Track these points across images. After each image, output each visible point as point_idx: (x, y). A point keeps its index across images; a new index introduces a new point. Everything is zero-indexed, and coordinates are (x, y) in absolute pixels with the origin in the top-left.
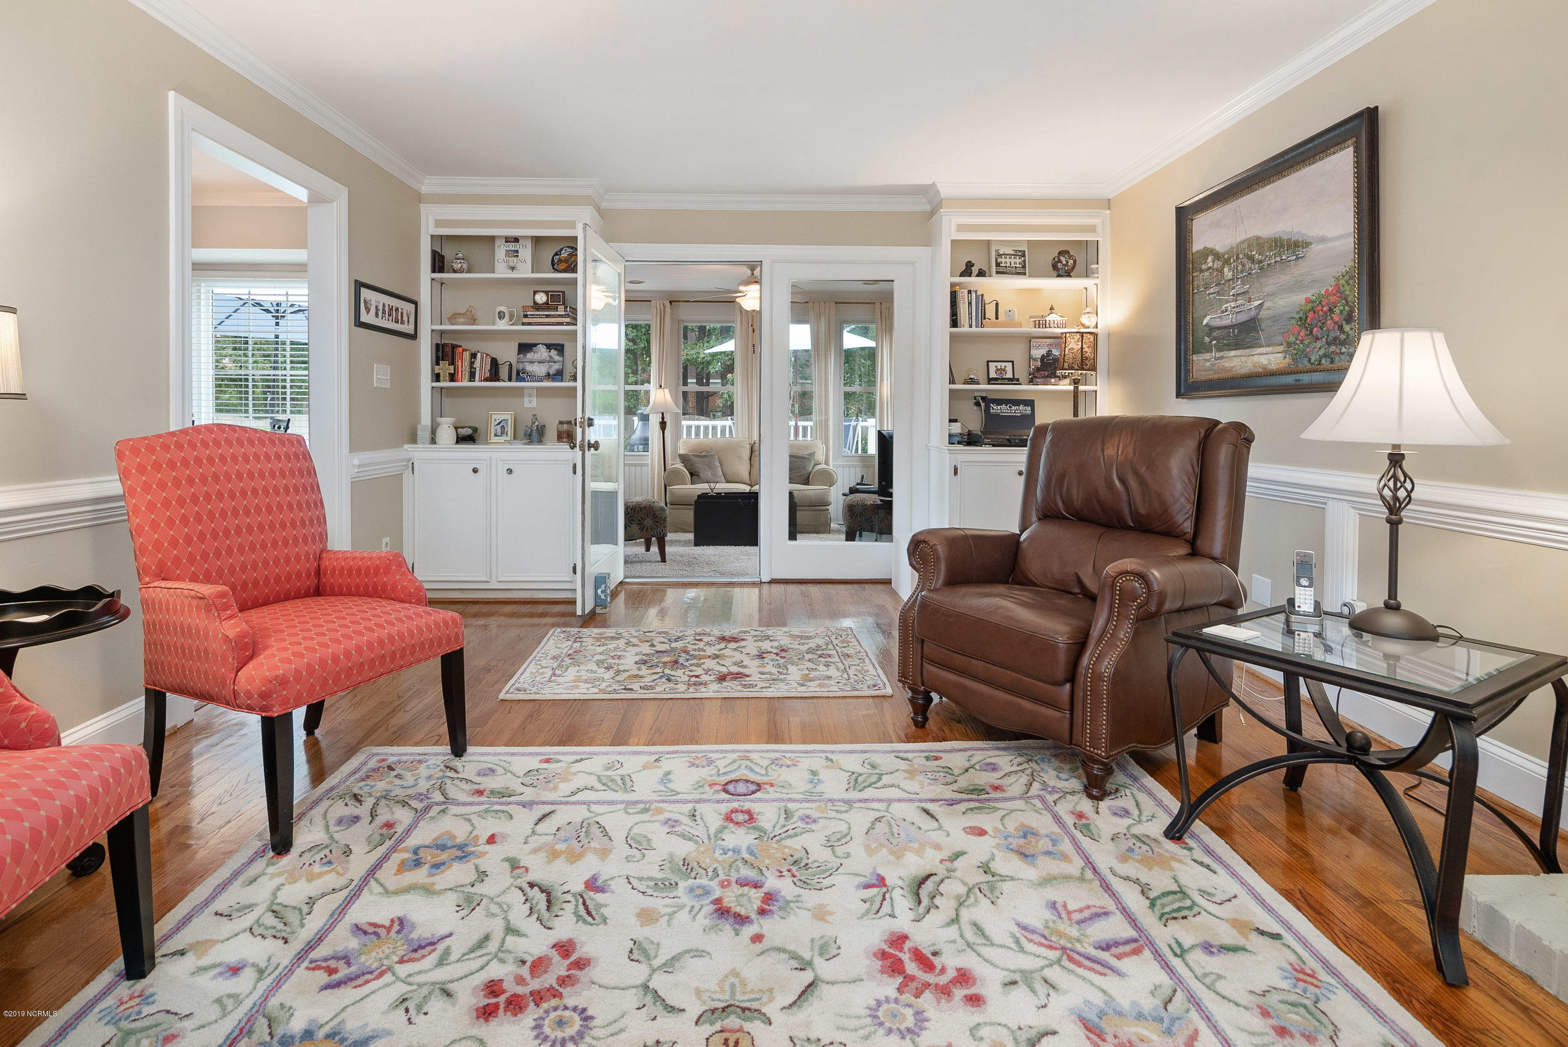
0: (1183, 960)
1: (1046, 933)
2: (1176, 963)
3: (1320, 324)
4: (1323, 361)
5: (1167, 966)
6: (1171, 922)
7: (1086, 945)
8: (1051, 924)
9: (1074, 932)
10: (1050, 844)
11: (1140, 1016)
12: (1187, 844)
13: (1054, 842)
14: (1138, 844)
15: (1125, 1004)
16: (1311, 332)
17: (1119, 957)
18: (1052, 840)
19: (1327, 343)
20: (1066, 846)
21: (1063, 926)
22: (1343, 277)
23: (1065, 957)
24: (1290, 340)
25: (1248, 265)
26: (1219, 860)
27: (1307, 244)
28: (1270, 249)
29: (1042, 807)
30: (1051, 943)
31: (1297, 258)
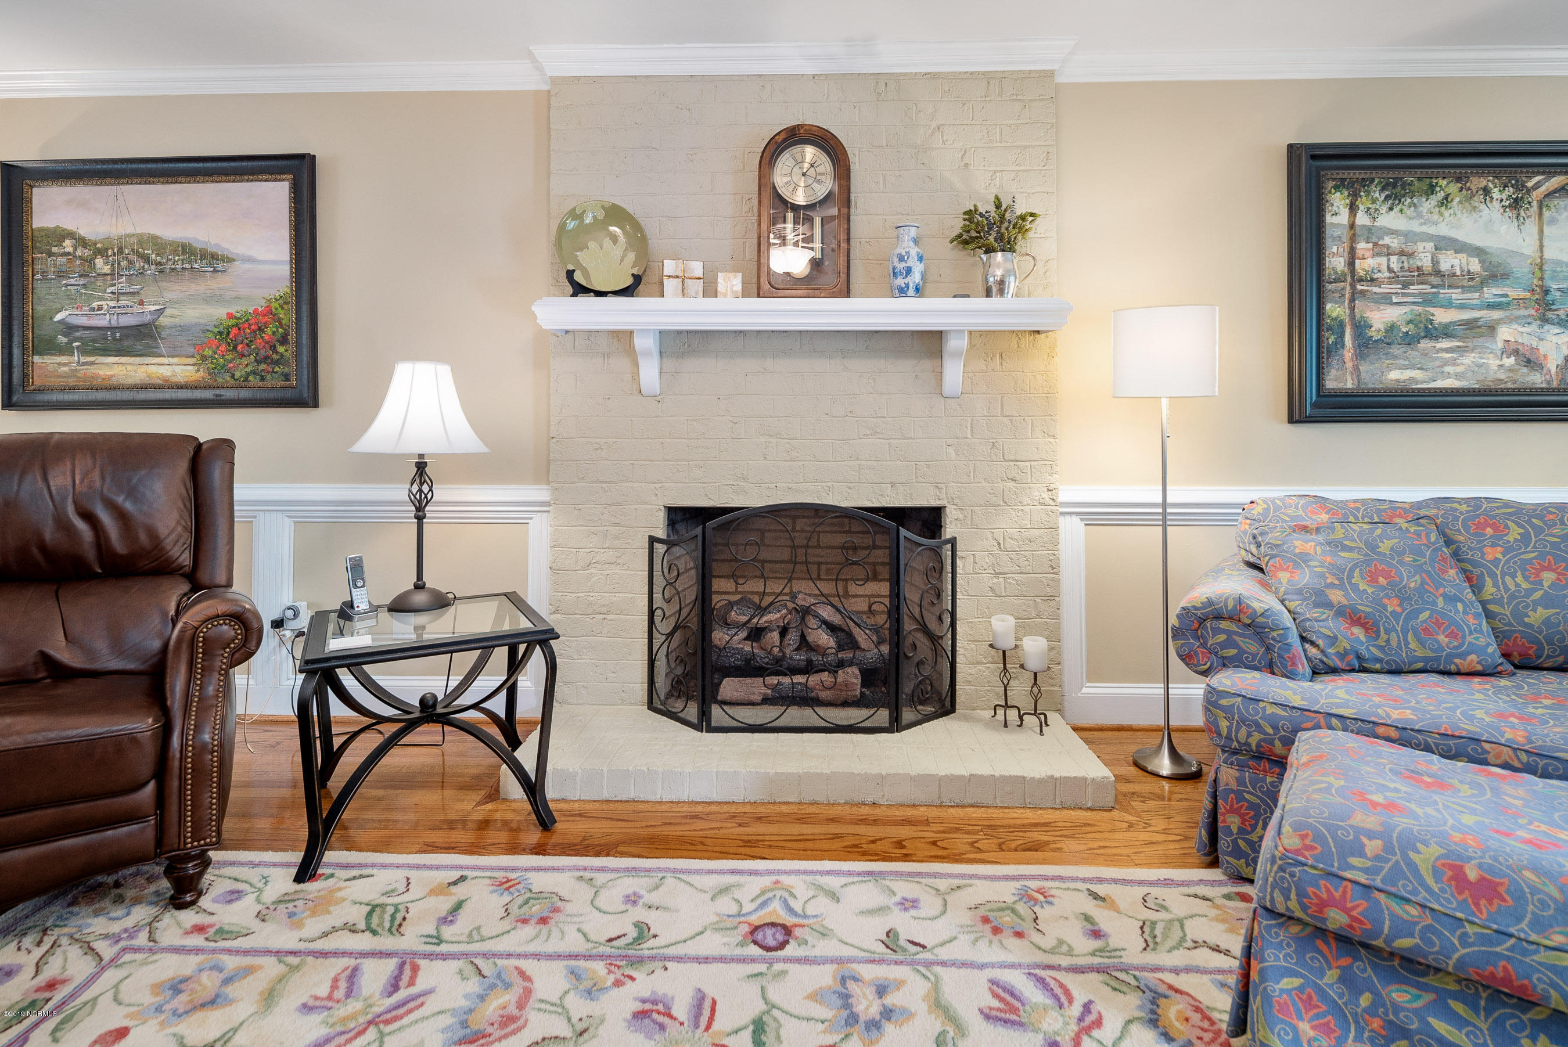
0: (446, 942)
1: (339, 1028)
2: (444, 948)
3: (246, 341)
4: (251, 378)
5: (444, 957)
6: (402, 930)
7: (380, 1002)
8: (331, 1021)
9: (354, 1006)
10: (215, 974)
11: (482, 998)
12: (323, 874)
13: (218, 968)
14: (290, 905)
15: (464, 1003)
16: (235, 347)
17: (412, 983)
18: (212, 968)
19: (256, 360)
20: (231, 963)
21: (343, 1011)
22: (276, 300)
23: (382, 1026)
24: (205, 353)
25: (139, 264)
26: (360, 866)
27: (228, 260)
28: (175, 252)
29: (146, 955)
30: (356, 1030)
31: (215, 271)
